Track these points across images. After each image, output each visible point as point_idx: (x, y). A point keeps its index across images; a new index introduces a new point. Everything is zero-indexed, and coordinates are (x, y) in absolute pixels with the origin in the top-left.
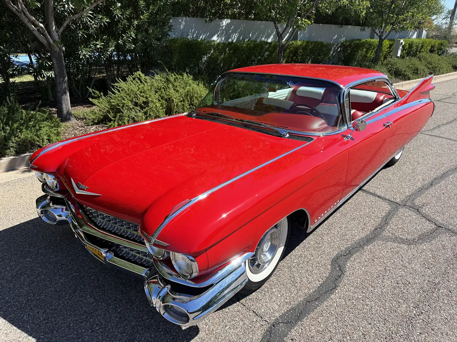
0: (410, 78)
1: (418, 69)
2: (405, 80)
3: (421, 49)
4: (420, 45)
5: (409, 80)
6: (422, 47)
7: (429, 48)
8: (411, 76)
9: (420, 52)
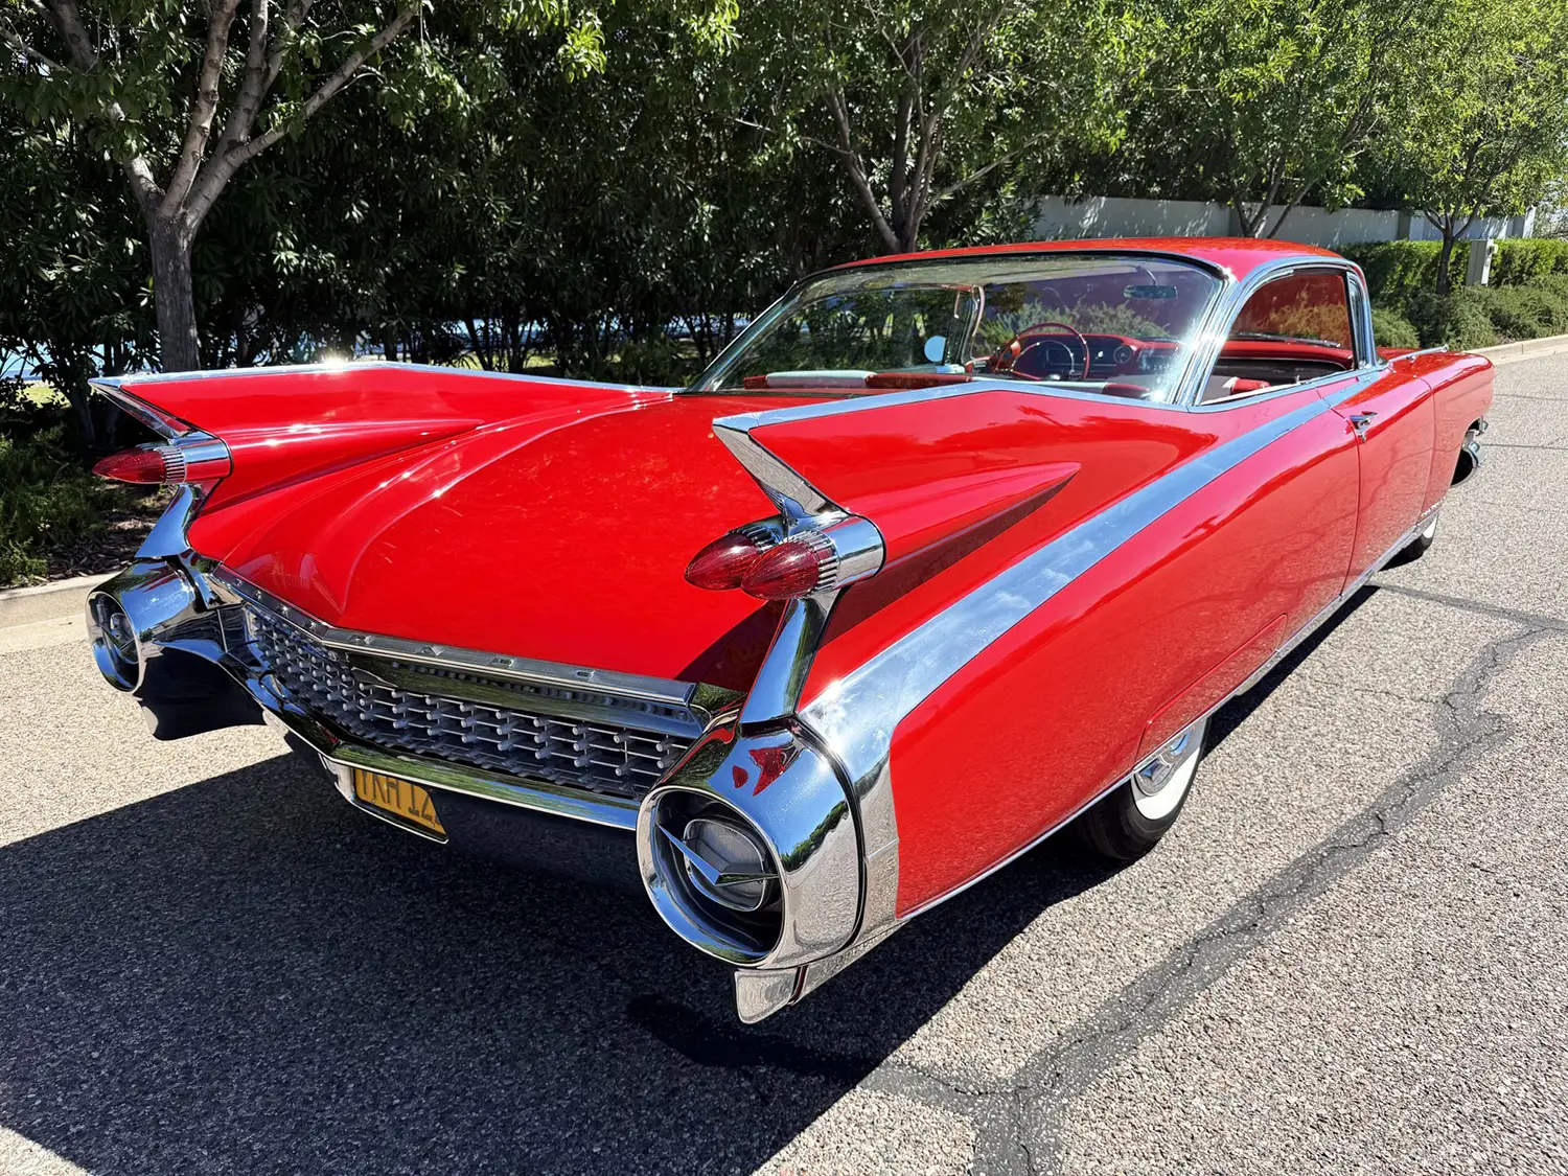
0: (1535, 332)
1: (1550, 312)
2: (1524, 337)
3: (1531, 266)
4: (1530, 256)
5: (1534, 337)
6: (1535, 259)
7: (1552, 262)
8: (1535, 327)
9: (1529, 274)
